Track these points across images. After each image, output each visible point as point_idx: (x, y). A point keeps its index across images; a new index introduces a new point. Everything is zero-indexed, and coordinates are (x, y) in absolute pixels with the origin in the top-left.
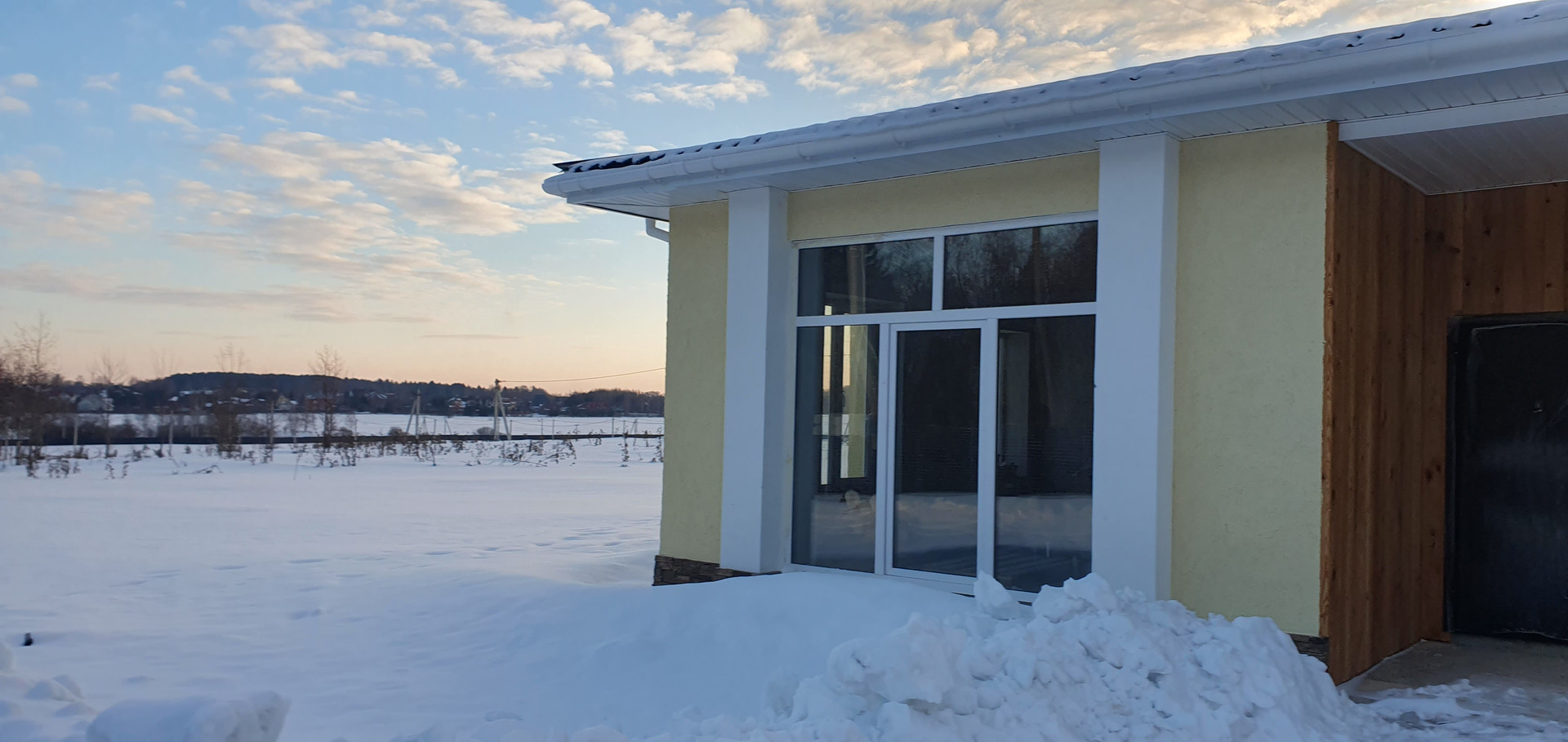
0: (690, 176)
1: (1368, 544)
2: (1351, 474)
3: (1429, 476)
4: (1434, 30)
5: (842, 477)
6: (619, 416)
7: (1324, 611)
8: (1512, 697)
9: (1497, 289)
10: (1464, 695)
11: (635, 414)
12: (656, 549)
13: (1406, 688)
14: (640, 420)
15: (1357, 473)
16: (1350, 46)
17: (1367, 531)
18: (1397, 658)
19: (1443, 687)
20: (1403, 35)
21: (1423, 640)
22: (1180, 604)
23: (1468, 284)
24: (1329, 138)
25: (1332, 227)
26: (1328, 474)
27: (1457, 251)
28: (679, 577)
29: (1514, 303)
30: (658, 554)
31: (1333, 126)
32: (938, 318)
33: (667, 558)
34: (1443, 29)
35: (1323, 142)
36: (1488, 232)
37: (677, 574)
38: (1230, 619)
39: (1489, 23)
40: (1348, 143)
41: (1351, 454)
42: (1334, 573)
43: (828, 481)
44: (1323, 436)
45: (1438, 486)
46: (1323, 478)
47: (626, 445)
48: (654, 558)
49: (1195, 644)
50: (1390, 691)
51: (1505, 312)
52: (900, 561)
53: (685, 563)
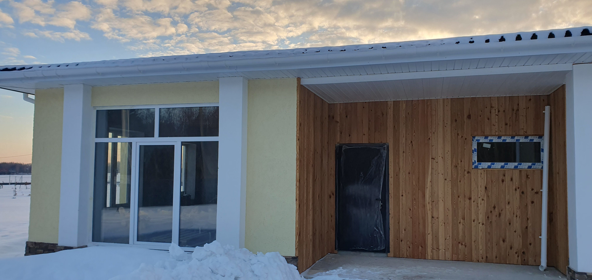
0: (45, 77)
1: (311, 222)
2: (305, 198)
3: (330, 197)
4: (329, 50)
5: (116, 203)
6: (13, 174)
7: (297, 247)
8: (354, 272)
9: (350, 135)
10: (340, 273)
11: (21, 173)
12: (26, 238)
13: (323, 272)
14: (24, 176)
15: (307, 198)
16: (303, 53)
17: (310, 218)
18: (321, 261)
19: (334, 270)
20: (319, 51)
21: (329, 253)
22: (247, 249)
23: (341, 133)
24: (297, 83)
25: (298, 114)
26: (298, 199)
27: (338, 122)
28: (38, 250)
29: (354, 140)
30: (27, 241)
31: (299, 79)
32: (157, 140)
33: (32, 242)
34: (331, 51)
35: (296, 85)
36: (347, 117)
37: (37, 249)
38: (264, 253)
39: (345, 50)
40: (304, 86)
41: (305, 191)
42: (300, 234)
43: (110, 206)
44: (296, 185)
45: (333, 200)
46: (296, 200)
47: (16, 189)
48: (25, 243)
49: (252, 264)
50: (318, 274)
51: (352, 143)
52: (140, 238)
53: (40, 244)
